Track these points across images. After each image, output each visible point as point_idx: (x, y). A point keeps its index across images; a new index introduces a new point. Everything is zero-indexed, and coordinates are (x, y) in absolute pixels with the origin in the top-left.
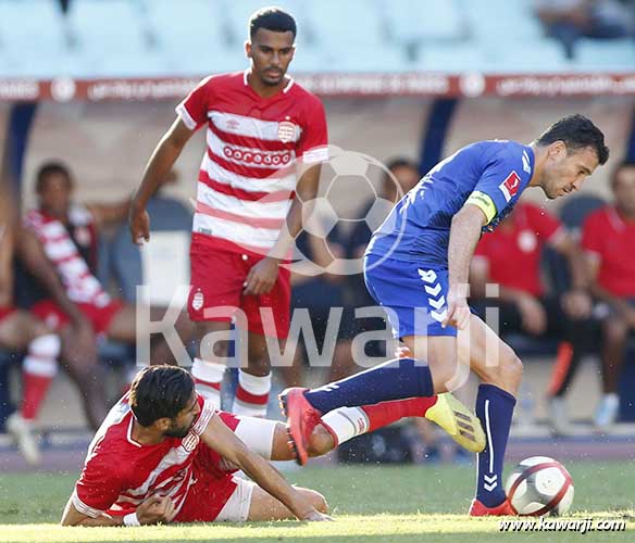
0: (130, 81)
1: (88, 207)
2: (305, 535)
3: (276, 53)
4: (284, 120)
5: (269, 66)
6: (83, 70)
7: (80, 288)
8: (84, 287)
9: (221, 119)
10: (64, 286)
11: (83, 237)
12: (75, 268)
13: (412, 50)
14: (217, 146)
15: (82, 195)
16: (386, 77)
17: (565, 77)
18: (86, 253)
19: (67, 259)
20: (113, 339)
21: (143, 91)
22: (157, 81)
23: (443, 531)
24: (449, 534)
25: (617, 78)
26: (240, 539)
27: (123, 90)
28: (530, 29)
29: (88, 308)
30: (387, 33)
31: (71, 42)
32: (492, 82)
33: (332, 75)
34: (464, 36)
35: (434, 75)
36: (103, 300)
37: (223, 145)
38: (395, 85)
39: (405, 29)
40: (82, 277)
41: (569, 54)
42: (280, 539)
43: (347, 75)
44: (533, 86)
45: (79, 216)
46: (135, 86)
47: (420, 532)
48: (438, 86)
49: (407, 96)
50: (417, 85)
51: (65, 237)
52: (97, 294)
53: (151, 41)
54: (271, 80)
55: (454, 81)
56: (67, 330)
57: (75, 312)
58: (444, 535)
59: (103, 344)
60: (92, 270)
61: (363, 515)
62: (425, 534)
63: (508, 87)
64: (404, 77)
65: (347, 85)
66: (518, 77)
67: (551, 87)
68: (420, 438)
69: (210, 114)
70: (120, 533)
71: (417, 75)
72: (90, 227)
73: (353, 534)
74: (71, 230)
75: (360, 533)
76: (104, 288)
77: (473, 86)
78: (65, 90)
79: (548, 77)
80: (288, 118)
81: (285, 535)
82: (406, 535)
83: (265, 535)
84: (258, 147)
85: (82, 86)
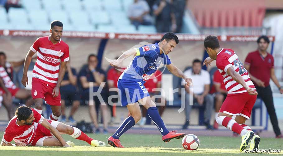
0: (24, 31)
1: (10, 63)
2: (64, 150)
3: (59, 32)
4: (60, 51)
5: (57, 35)
6: (12, 28)
7: (8, 84)
8: (9, 84)
9: (43, 50)
10: (4, 84)
11: (9, 70)
12: (7, 79)
13: (96, 26)
14: (41, 56)
15: (8, 60)
16: (90, 33)
17: (136, 35)
18: (10, 75)
19: (5, 77)
20: (16, 98)
21: (27, 34)
22: (30, 31)
23: (100, 151)
24: (101, 152)
25: (149, 36)
26: (47, 151)
27: (22, 33)
28: (127, 22)
29: (10, 89)
30: (90, 21)
31: (9, 20)
32: (117, 35)
33: (76, 32)
34: (110, 23)
35: (102, 33)
36: (14, 87)
37: (43, 56)
38: (92, 35)
39: (95, 21)
40: (9, 81)
41: (137, 29)
42: (58, 151)
43: (79, 32)
44: (127, 37)
45: (8, 65)
46: (25, 32)
47: (94, 151)
48: (103, 36)
49: (95, 38)
50: (97, 35)
51: (4, 71)
52: (13, 86)
53: (29, 21)
54: (57, 39)
55: (107, 34)
56: (5, 95)
57: (7, 91)
58: (100, 152)
59: (14, 99)
60: (12, 80)
61: (79, 146)
62: (95, 151)
63: (121, 37)
64: (94, 33)
65: (79, 34)
66: (123, 34)
67: (132, 37)
68: (95, 126)
69: (40, 48)
70: (16, 148)
71: (98, 33)
72: (11, 68)
73: (77, 150)
74: (6, 69)
75: (78, 150)
76: (14, 84)
77: (112, 36)
78: (6, 33)
79: (131, 35)
80: (60, 50)
81: (59, 150)
82: (90, 151)
83: (54, 150)
84: (52, 57)
85: (11, 32)
